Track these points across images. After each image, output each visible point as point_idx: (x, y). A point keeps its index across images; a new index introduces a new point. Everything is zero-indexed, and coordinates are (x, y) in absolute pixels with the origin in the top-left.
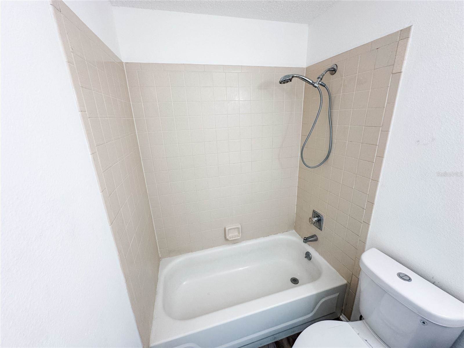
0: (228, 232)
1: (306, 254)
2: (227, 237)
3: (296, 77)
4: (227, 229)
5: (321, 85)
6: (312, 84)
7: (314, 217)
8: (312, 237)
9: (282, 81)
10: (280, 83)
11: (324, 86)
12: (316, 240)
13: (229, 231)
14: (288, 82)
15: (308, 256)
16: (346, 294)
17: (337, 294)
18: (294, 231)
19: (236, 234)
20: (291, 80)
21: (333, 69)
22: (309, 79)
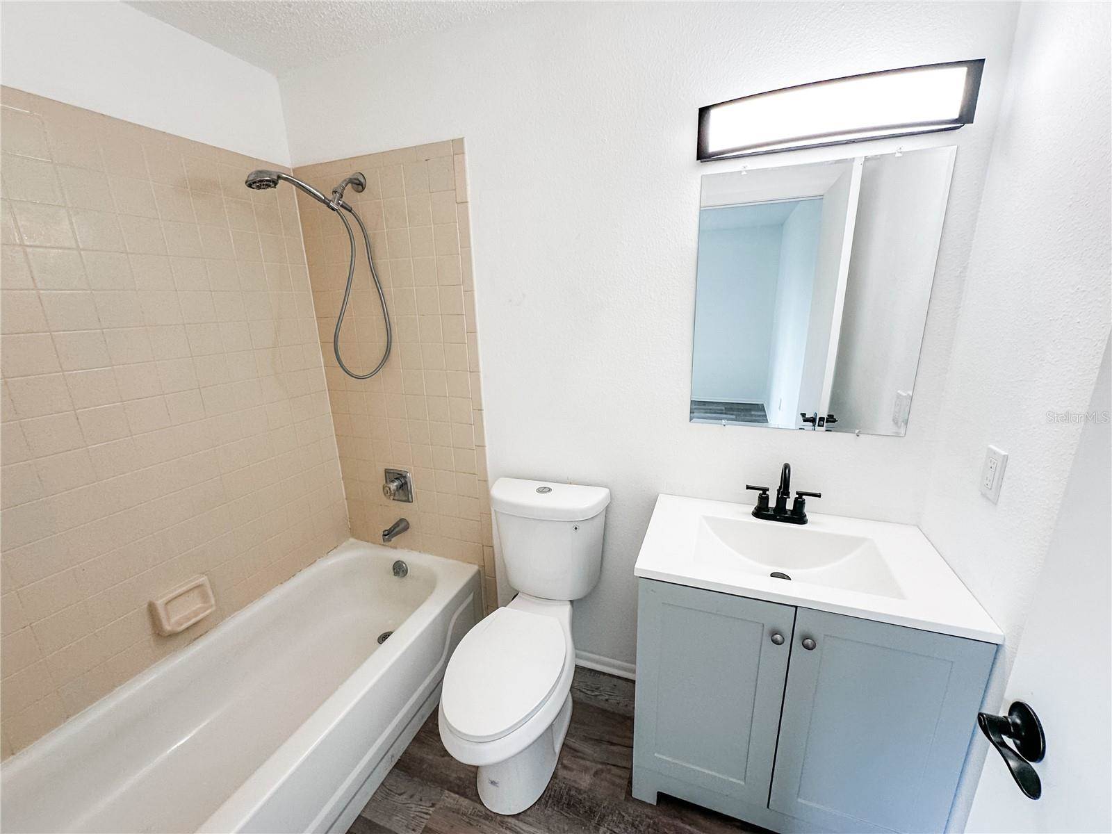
0: (166, 610)
1: (394, 569)
2: (168, 627)
3: (286, 179)
4: (160, 603)
5: (342, 206)
6: (324, 202)
7: (392, 481)
8: (397, 524)
9: (255, 182)
10: (250, 186)
11: (350, 211)
12: (406, 528)
13: (169, 607)
14: (268, 186)
15: (399, 569)
16: (483, 589)
17: (471, 597)
18: (352, 540)
19: (198, 606)
20: (275, 183)
21: (358, 182)
22: (318, 191)
